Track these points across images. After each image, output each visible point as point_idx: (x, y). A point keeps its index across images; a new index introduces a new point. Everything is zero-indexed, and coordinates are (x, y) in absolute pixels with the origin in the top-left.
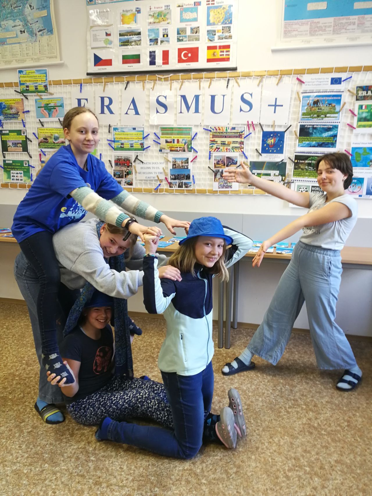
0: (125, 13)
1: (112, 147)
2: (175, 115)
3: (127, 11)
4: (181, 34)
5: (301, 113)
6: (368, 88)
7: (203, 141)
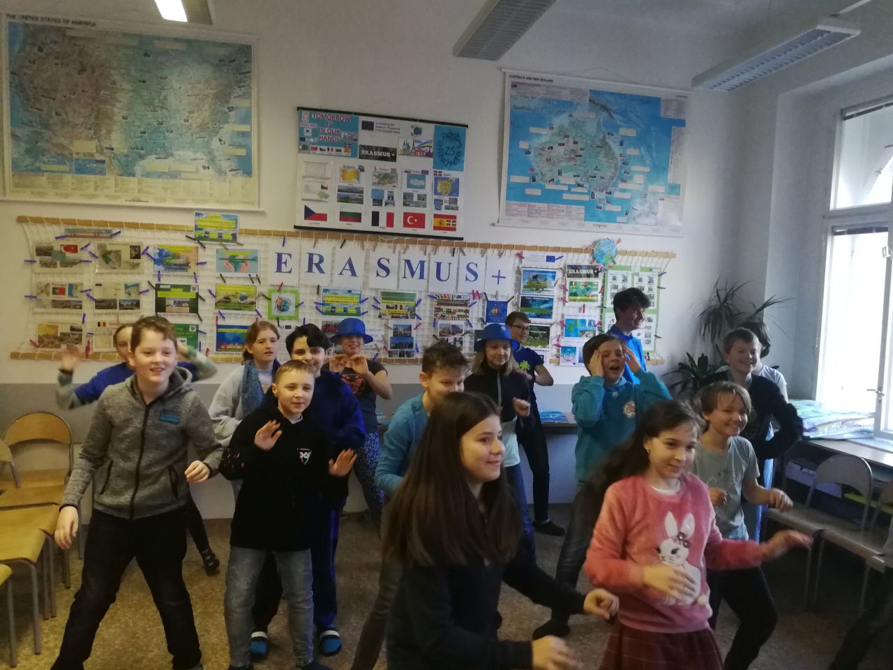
0: (346, 169)
1: (319, 310)
2: (398, 279)
3: (349, 167)
4: (407, 199)
5: (522, 286)
6: (575, 267)
7: (428, 308)
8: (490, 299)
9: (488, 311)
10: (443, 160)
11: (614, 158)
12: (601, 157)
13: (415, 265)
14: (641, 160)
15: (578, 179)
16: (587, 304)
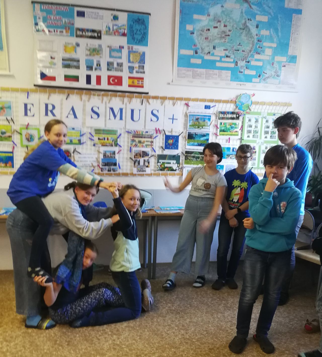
0: (67, 45)
2: (105, 120)
3: (69, 44)
4: (110, 65)
5: (188, 125)
6: (224, 113)
7: (126, 139)
8: (167, 134)
9: (166, 142)
10: (134, 39)
11: (252, 37)
12: (243, 37)
13: (116, 111)
14: (271, 39)
15: (227, 53)
16: (232, 137)
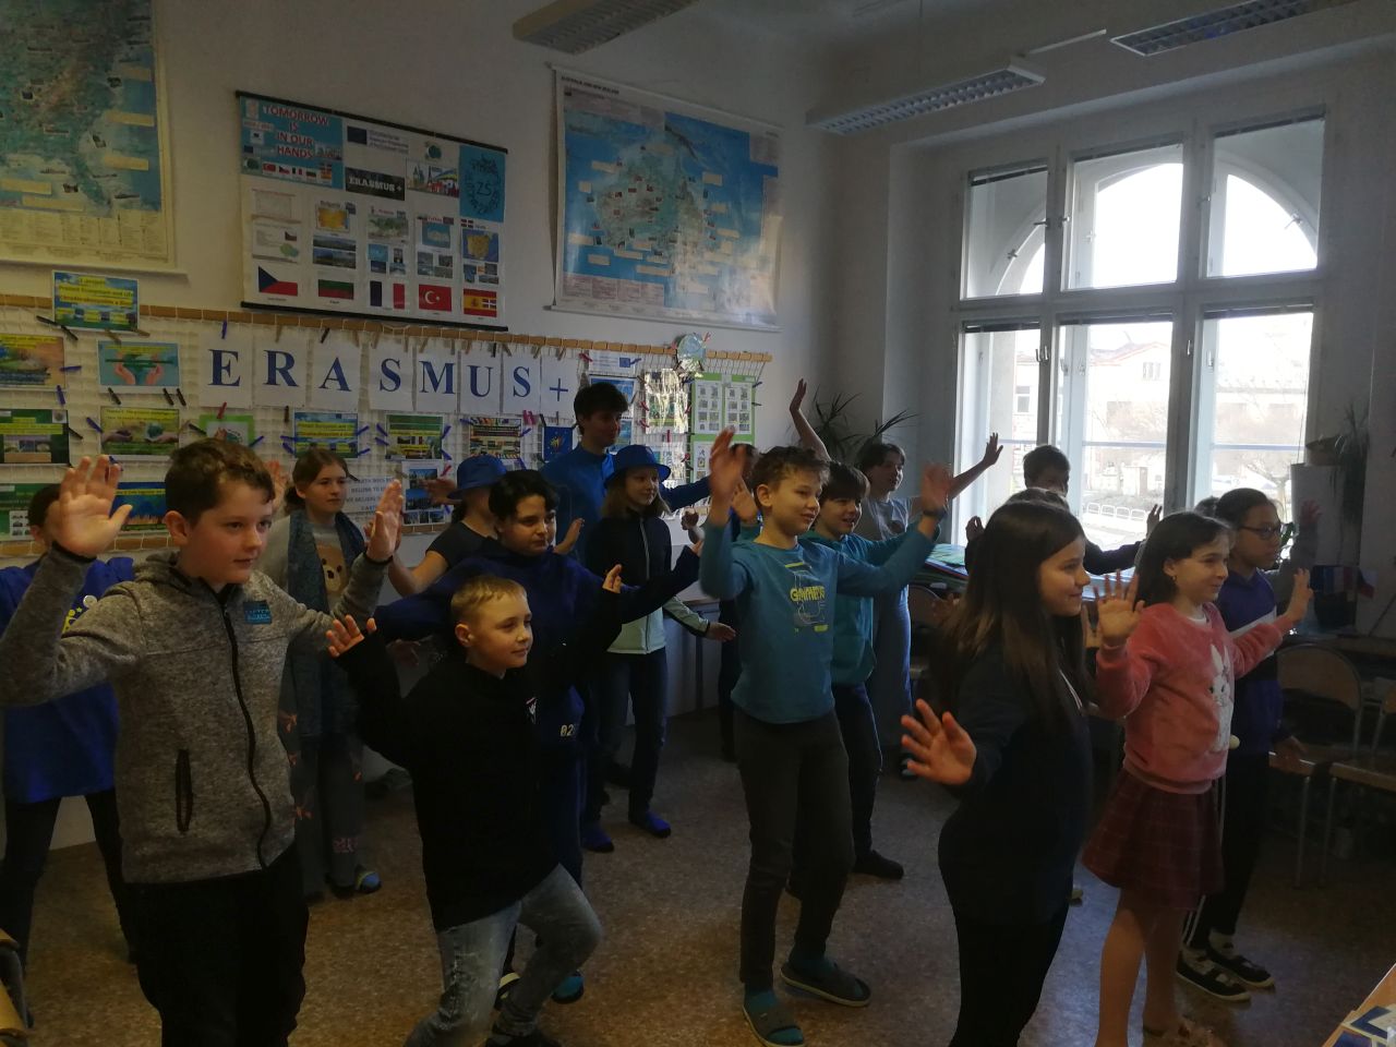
0: (326, 207)
1: (290, 450)
2: (414, 393)
3: (330, 205)
4: (424, 263)
6: (656, 375)
7: (460, 440)
8: (549, 424)
9: (546, 442)
10: (474, 203)
11: (697, 215)
12: (682, 213)
13: (438, 370)
14: (729, 221)
15: (655, 244)
16: (671, 429)
